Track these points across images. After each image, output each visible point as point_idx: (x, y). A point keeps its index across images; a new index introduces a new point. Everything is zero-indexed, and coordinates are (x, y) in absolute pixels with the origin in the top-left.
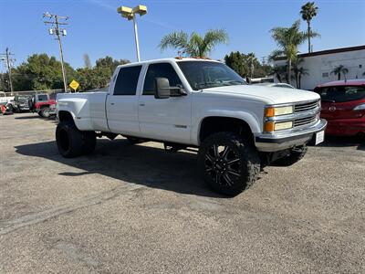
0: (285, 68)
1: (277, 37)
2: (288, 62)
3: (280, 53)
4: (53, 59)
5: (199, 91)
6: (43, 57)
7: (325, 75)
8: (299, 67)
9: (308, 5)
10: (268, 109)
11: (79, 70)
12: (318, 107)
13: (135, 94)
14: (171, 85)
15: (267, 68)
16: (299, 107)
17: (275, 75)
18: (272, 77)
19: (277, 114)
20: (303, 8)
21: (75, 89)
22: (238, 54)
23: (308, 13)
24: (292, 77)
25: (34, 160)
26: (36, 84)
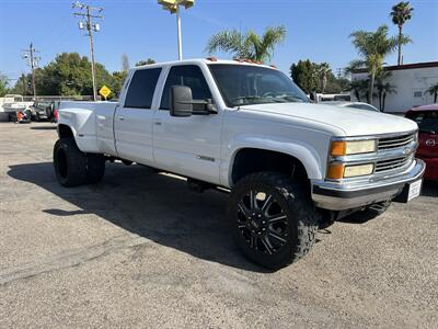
0: (365, 84)
1: (359, 44)
2: (371, 76)
3: (360, 63)
4: (85, 59)
5: (236, 108)
6: (74, 57)
7: (418, 94)
8: (384, 83)
9: (400, 5)
10: (336, 142)
11: (115, 74)
12: (413, 143)
13: (149, 108)
14: (194, 98)
15: (343, 83)
16: (385, 142)
17: (353, 91)
18: (348, 94)
19: (350, 152)
20: (395, 8)
21: (105, 96)
22: (308, 63)
23: (400, 15)
24: (374, 95)
25: (24, 185)
26: (64, 88)
